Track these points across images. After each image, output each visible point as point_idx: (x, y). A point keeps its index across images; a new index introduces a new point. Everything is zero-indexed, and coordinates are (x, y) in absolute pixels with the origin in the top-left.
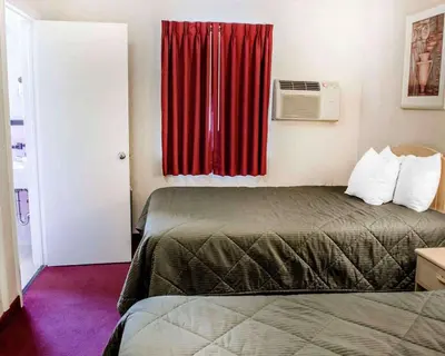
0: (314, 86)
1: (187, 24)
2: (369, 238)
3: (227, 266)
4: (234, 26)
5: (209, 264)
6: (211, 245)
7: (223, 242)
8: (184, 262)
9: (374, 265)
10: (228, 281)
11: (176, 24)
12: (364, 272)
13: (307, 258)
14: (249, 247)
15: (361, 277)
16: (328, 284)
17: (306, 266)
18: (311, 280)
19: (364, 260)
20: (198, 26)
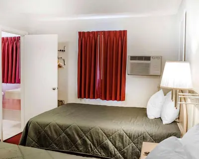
0: (148, 58)
1: (89, 33)
2: (122, 133)
3: (56, 137)
4: (109, 32)
5: (48, 135)
6: (50, 127)
7: (54, 126)
8: (39, 133)
9: (124, 148)
10: (56, 144)
11: (84, 33)
12: (120, 150)
13: (90, 139)
14: (65, 130)
15: (117, 152)
16: (101, 153)
17: (89, 142)
18: (92, 150)
19: (119, 144)
20: (93, 33)
